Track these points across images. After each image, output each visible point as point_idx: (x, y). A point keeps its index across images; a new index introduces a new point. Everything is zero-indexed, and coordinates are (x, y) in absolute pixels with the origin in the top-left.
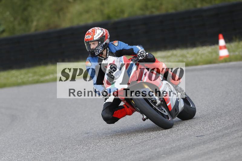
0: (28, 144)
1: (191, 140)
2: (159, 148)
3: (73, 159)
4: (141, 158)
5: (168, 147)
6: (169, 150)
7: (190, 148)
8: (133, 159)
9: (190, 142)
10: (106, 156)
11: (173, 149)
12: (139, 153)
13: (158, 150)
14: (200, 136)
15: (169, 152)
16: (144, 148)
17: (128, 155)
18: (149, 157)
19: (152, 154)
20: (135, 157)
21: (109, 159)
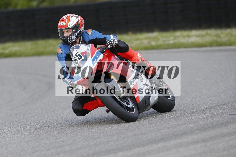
0: (64, 112)
1: (224, 118)
2: (193, 124)
3: (108, 129)
4: (175, 132)
5: (201, 123)
6: (202, 127)
7: (223, 125)
8: (167, 133)
9: (223, 120)
10: (140, 128)
11: (206, 125)
12: (173, 127)
13: (191, 125)
14: (233, 114)
15: (202, 128)
16: (178, 122)
17: (162, 129)
18: (182, 132)
19: (186, 129)
20: (169, 131)
21: (143, 131)
